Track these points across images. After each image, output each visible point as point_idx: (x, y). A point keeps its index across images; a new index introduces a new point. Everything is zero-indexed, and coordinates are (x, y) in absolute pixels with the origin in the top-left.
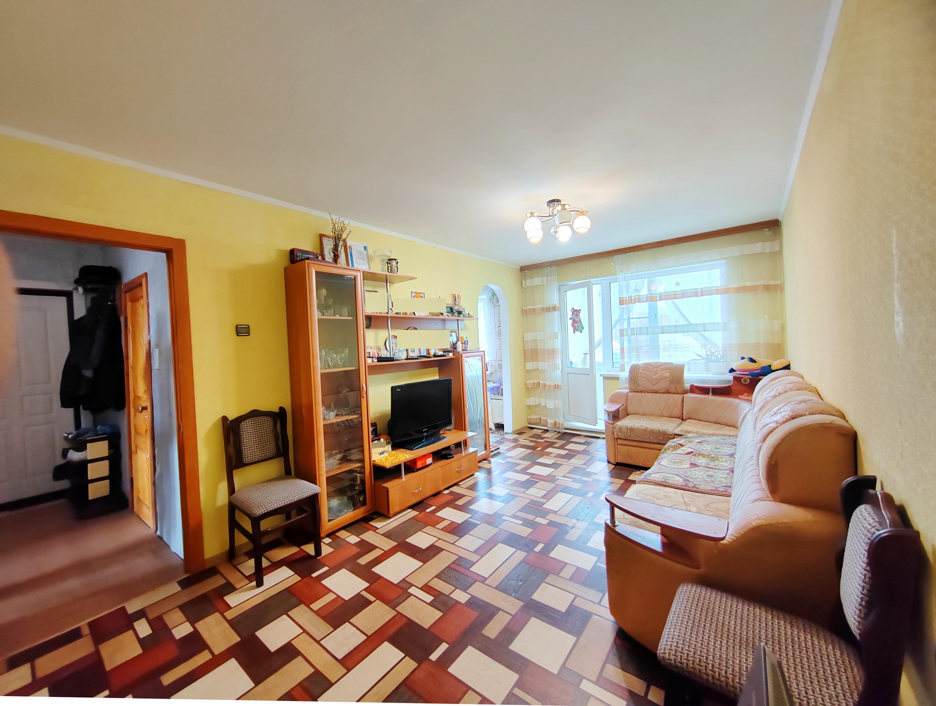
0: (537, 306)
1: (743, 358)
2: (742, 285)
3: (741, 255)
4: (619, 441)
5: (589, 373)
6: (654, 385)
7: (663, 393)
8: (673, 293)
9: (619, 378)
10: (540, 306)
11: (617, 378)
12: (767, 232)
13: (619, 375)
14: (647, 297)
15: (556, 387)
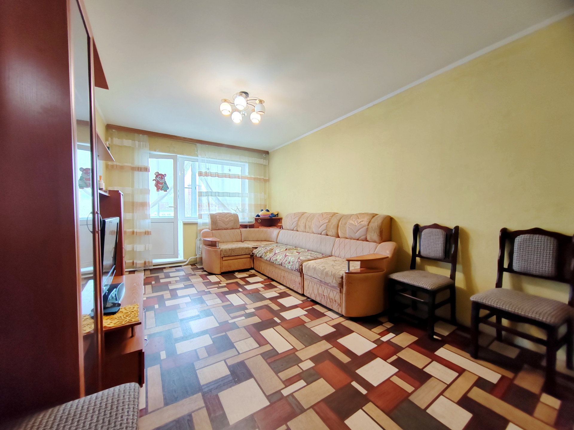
0: (126, 164)
1: (262, 210)
2: (256, 177)
3: (256, 163)
4: (224, 259)
5: (173, 222)
6: (226, 225)
7: (231, 229)
8: (229, 175)
9: (197, 223)
10: (130, 165)
11: (196, 224)
12: (264, 155)
13: (197, 221)
14: (216, 174)
15: (147, 233)
